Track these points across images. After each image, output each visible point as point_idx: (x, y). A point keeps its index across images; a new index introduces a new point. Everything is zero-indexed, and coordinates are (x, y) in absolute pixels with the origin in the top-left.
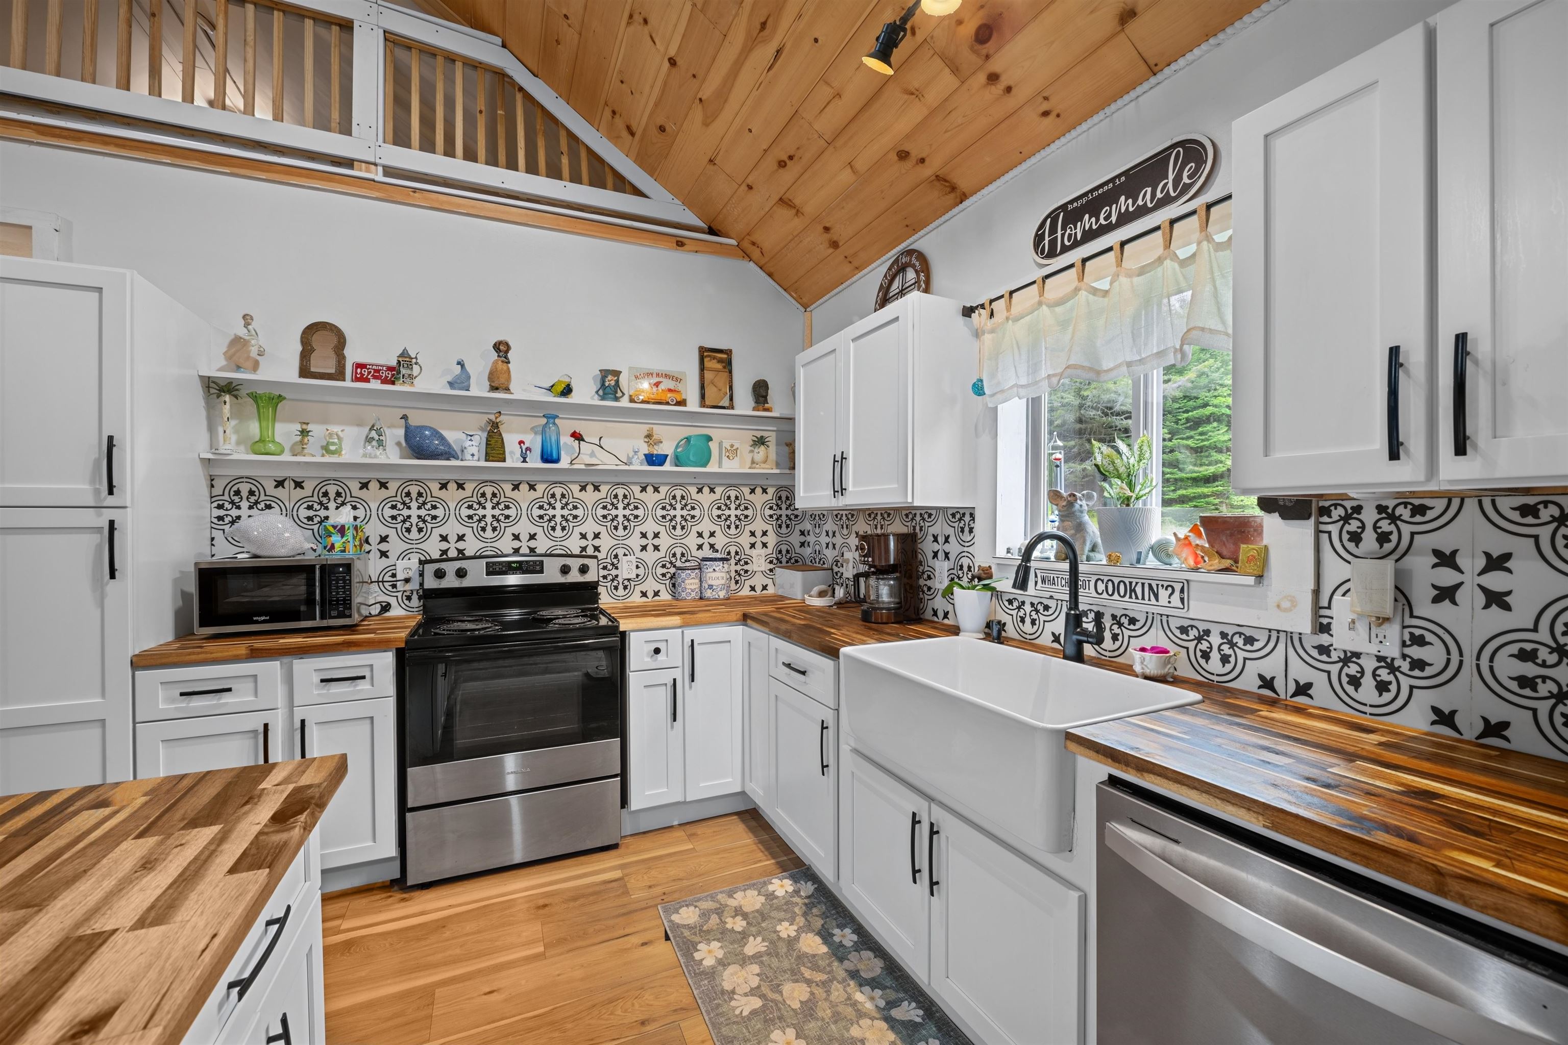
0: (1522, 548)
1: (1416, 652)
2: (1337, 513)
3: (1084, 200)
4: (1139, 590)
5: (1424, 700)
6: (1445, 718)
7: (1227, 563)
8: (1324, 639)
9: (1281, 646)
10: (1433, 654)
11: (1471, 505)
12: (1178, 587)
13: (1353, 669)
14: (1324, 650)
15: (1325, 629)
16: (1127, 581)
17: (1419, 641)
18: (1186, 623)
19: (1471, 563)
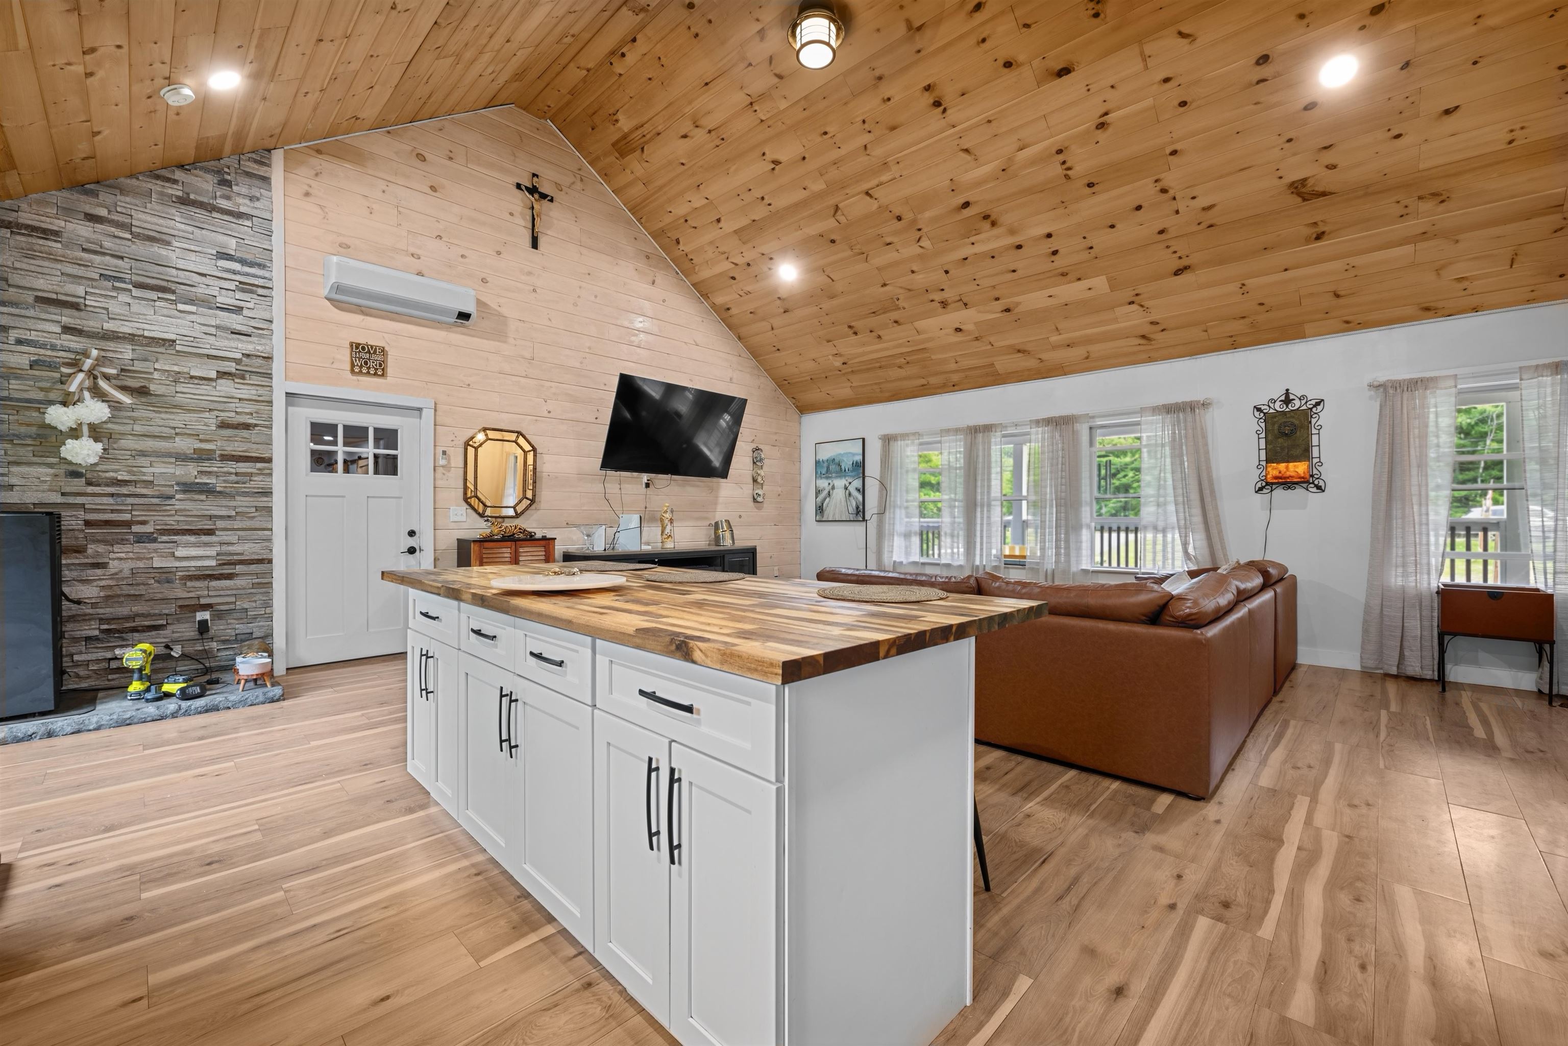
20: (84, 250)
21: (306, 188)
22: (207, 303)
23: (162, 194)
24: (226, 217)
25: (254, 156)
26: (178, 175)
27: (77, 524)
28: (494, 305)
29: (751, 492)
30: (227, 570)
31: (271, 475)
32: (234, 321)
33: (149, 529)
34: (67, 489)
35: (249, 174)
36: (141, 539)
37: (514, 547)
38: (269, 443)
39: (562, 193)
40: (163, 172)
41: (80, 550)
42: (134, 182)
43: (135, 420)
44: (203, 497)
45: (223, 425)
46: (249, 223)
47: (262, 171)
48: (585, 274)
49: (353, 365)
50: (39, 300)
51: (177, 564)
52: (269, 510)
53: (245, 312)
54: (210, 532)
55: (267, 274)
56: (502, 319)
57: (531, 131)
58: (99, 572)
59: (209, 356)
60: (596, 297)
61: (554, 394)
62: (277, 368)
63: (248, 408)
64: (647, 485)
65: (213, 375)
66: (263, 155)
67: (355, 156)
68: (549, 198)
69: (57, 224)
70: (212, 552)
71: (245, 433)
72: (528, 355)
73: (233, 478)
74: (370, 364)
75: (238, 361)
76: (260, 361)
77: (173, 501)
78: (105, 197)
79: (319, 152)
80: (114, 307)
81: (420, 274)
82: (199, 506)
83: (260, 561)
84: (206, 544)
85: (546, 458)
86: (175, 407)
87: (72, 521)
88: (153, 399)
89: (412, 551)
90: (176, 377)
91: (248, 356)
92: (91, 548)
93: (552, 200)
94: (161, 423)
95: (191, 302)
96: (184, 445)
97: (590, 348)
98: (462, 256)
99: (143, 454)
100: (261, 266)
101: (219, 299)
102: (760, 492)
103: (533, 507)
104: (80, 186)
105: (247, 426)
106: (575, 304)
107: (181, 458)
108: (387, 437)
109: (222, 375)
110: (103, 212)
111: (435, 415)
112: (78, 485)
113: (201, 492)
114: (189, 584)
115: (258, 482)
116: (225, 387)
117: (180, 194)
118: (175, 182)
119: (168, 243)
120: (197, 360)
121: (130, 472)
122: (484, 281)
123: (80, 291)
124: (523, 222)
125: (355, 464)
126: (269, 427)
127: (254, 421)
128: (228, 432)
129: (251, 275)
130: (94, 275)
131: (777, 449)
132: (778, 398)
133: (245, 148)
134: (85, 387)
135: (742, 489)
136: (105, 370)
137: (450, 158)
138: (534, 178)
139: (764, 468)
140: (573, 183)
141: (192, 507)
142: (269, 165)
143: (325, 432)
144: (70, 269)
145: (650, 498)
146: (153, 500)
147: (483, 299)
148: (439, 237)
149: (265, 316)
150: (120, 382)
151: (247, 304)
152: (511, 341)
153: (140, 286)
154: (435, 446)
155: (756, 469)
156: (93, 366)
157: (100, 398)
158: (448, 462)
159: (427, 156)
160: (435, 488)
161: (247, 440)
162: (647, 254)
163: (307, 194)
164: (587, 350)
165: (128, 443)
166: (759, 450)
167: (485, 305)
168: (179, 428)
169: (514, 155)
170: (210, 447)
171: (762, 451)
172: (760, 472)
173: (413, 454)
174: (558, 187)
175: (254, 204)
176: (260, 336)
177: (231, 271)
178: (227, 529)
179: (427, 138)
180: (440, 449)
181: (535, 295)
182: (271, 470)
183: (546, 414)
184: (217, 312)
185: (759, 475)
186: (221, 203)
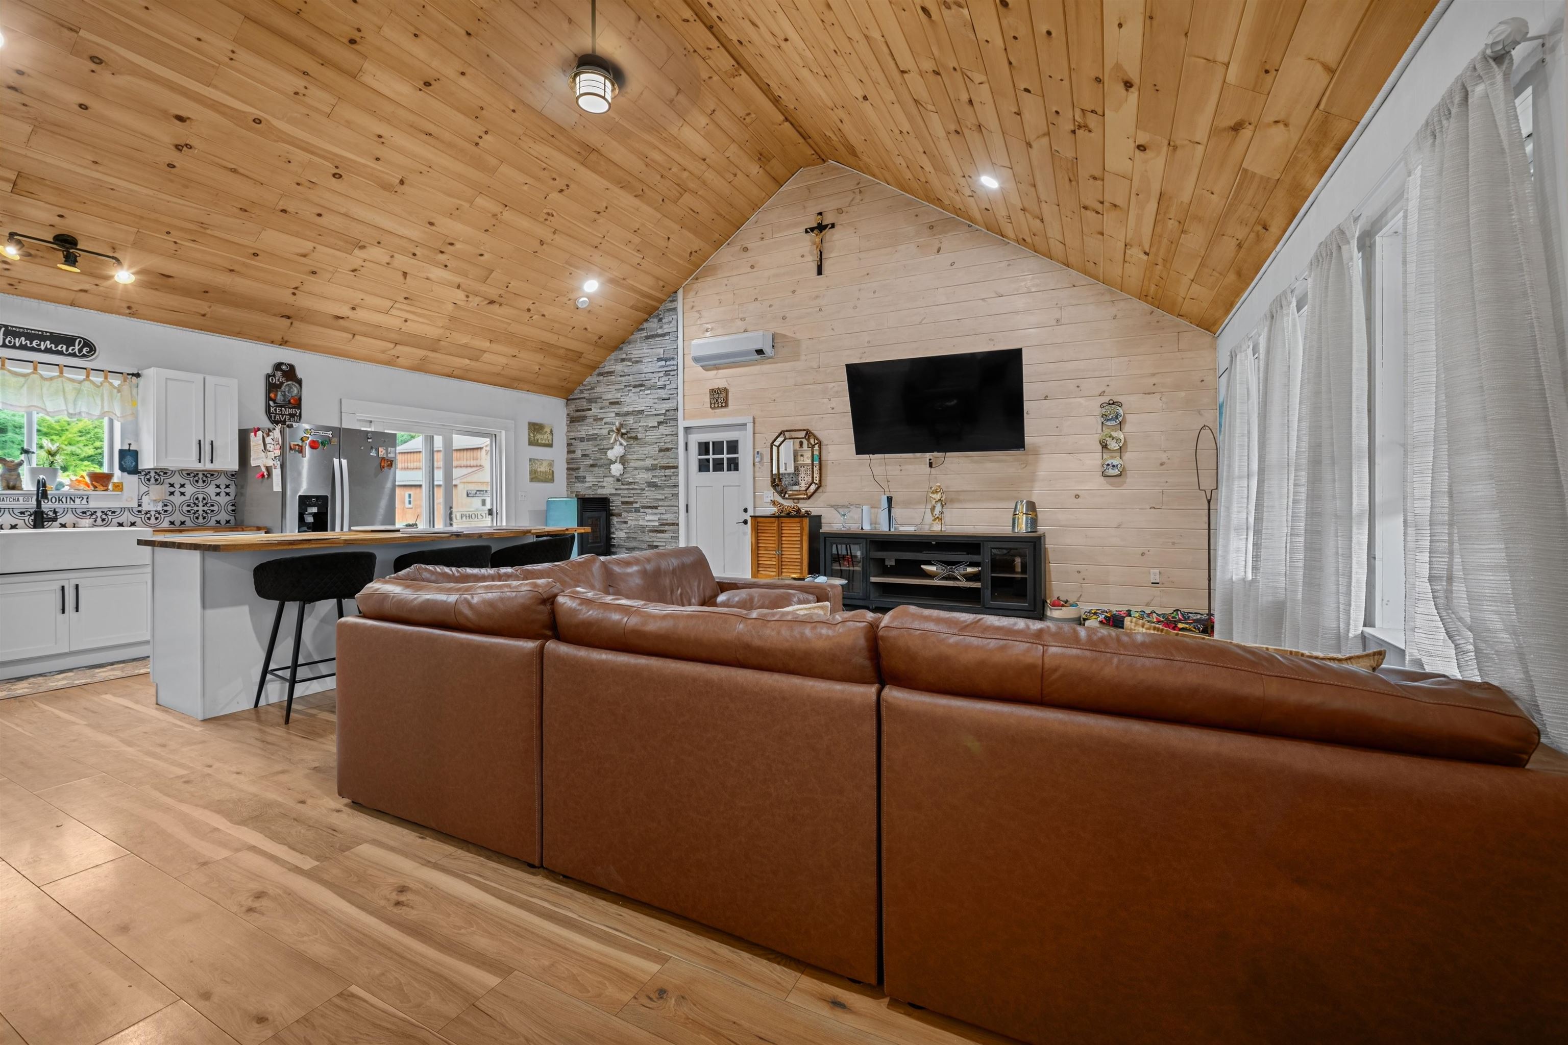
0: (187, 482)
1: (165, 508)
2: (143, 473)
3: (21, 330)
4: (64, 500)
5: (167, 519)
6: (172, 523)
7: (105, 488)
8: (140, 508)
9: (126, 512)
10: (169, 508)
11: (177, 473)
12: (85, 497)
13: (148, 515)
14: (139, 511)
15: (140, 505)
16: (57, 497)
17: (166, 505)
18: (85, 510)
19: (177, 486)
20: (621, 376)
21: (692, 304)
22: (654, 387)
23: (641, 338)
24: (660, 338)
25: (670, 299)
26: (645, 325)
27: (619, 503)
28: (790, 334)
29: (1099, 462)
30: (662, 528)
31: (678, 475)
32: (663, 393)
33: (637, 505)
34: (617, 487)
35: (669, 310)
36: (637, 510)
37: (778, 522)
38: (677, 458)
39: (843, 215)
40: (641, 327)
41: (620, 515)
42: (632, 336)
43: (634, 452)
44: (654, 489)
45: (661, 450)
46: (667, 337)
47: (672, 305)
48: (864, 275)
49: (711, 404)
50: (611, 403)
51: (647, 524)
52: (677, 495)
53: (668, 387)
54: (656, 508)
55: (675, 363)
56: (797, 342)
57: (817, 179)
58: (625, 525)
59: (656, 415)
60: (874, 292)
61: (837, 392)
62: (680, 414)
63: (668, 439)
64: (931, 465)
65: (656, 424)
66: (673, 296)
67: (712, 270)
68: (830, 226)
69: (613, 368)
70: (656, 518)
71: (668, 453)
72: (815, 365)
73: (664, 478)
74: (719, 400)
75: (665, 415)
76: (673, 412)
77: (644, 492)
78: (627, 348)
79: (697, 279)
80: (627, 399)
81: (745, 330)
82: (653, 494)
83: (673, 524)
84: (656, 514)
85: (830, 448)
86: (645, 443)
87: (616, 503)
88: (638, 441)
89: (745, 522)
90: (647, 429)
91: (668, 410)
92: (624, 514)
93: (833, 226)
94: (641, 452)
95: (649, 389)
96: (649, 462)
97: (869, 342)
98: (770, 306)
99: (636, 469)
100: (673, 359)
101: (658, 383)
102: (1116, 462)
103: (820, 490)
104: (618, 347)
105: (668, 450)
106: (855, 307)
107: (648, 469)
108: (733, 446)
109: (660, 423)
110: (624, 356)
111: (754, 427)
112: (619, 486)
113: (654, 487)
114: (650, 534)
115: (671, 482)
116: (663, 430)
117: (646, 334)
118: (643, 329)
119: (641, 362)
120: (652, 418)
121: (634, 478)
122: (784, 318)
123: (619, 395)
124: (811, 258)
125: (718, 466)
126: (677, 449)
127: (670, 446)
128: (662, 454)
129: (670, 365)
130: (623, 387)
131: (1158, 396)
132: (1158, 322)
133: (664, 297)
134: (616, 440)
135: (1080, 460)
136: (623, 431)
137: (762, 238)
138: (820, 217)
139: (1127, 428)
140: (852, 200)
141: (651, 495)
142: (676, 300)
143: (704, 448)
144: (617, 387)
145: (936, 478)
146: (639, 491)
147: (783, 332)
148: (756, 299)
149: (675, 386)
150: (629, 435)
151: (668, 382)
152: (803, 358)
153: (635, 386)
154: (754, 448)
155: (1106, 431)
156: (618, 430)
157: (621, 444)
158: (762, 459)
159: (749, 246)
160: (754, 478)
161: (668, 457)
162: (930, 224)
163: (693, 307)
164: (866, 345)
165: (632, 464)
166: (1113, 404)
167: (785, 336)
168: (647, 454)
169: (805, 207)
170: (656, 462)
171: (1120, 404)
172: (1114, 434)
173: (745, 456)
174: (840, 211)
175: (671, 325)
176: (673, 398)
177: (663, 367)
178: (662, 506)
179: (749, 233)
180: (757, 450)
181: (821, 313)
182: (678, 472)
183: (830, 411)
184: (659, 391)
185: (1113, 439)
186: (660, 331)
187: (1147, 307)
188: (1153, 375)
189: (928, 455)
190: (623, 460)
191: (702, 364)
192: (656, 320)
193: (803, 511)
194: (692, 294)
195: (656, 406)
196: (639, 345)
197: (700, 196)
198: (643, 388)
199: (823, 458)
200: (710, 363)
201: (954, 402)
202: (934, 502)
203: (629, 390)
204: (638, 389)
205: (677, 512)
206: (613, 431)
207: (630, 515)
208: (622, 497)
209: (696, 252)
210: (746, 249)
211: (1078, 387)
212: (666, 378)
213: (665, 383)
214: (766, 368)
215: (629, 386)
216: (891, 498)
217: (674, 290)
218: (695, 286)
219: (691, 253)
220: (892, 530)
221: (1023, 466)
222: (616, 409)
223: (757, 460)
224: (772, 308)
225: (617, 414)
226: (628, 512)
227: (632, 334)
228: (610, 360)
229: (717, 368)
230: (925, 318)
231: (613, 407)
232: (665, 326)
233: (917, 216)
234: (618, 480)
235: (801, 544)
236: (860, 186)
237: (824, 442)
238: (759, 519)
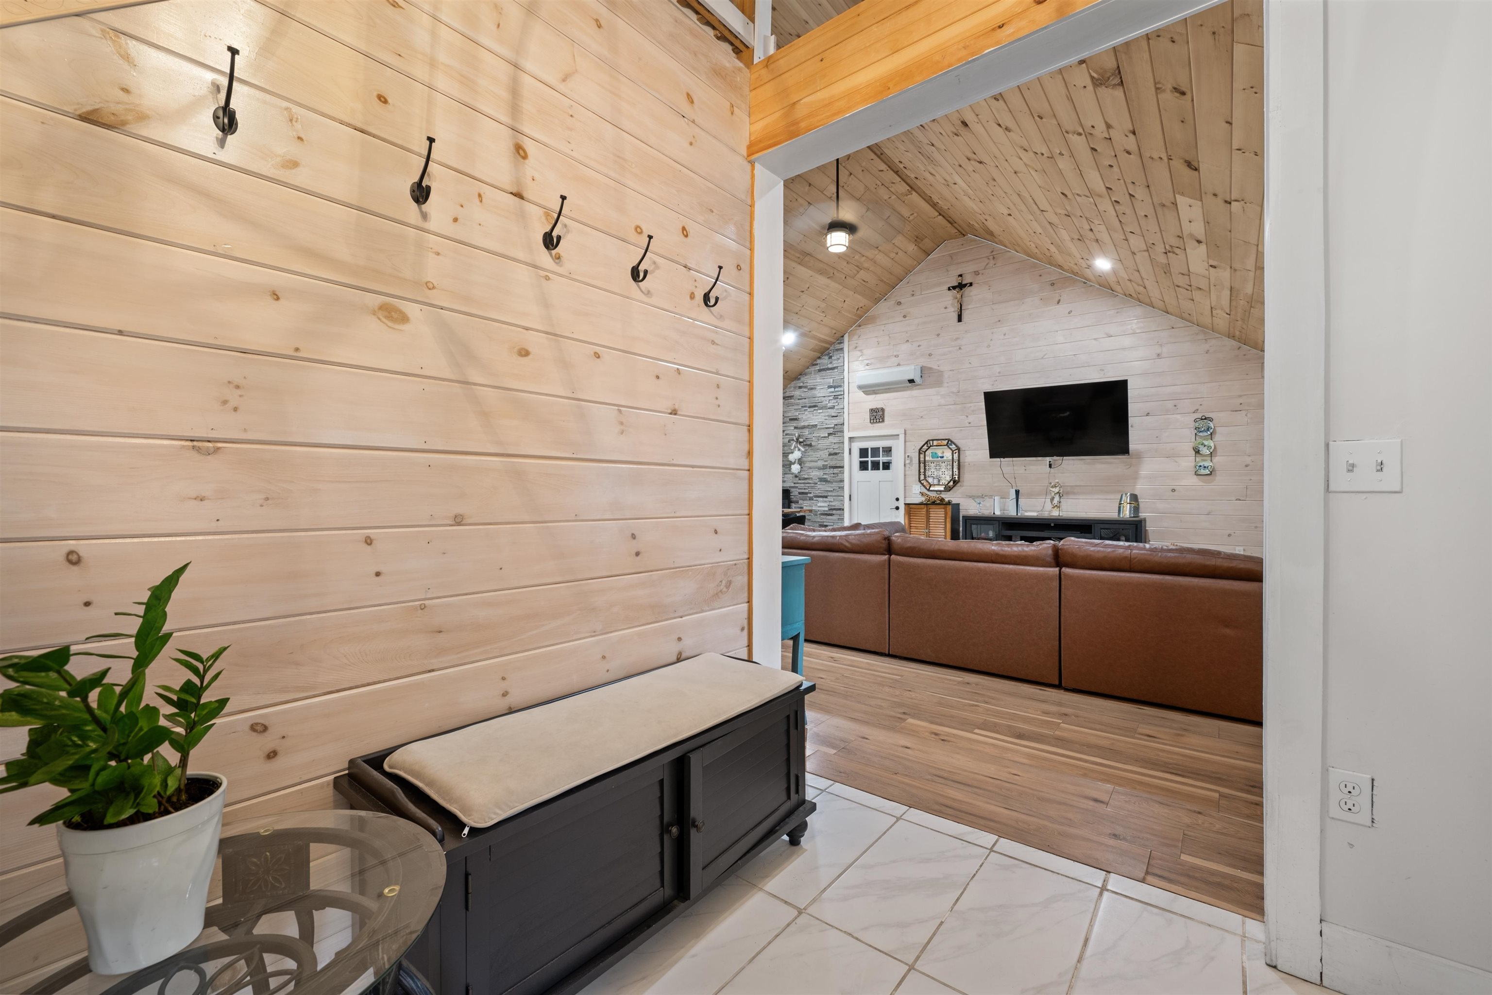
20: (799, 399)
21: (856, 345)
22: (825, 407)
23: (815, 371)
24: (830, 371)
25: (838, 342)
26: (819, 361)
27: (797, 493)
28: (935, 367)
29: (1193, 464)
30: (831, 512)
31: (843, 473)
32: (833, 412)
33: (811, 495)
34: (795, 482)
35: (837, 350)
36: (811, 499)
37: (925, 508)
38: (843, 460)
39: (979, 276)
40: (815, 363)
41: (797, 502)
42: (808, 370)
43: (809, 456)
44: (824, 483)
45: (830, 454)
46: (836, 370)
47: (840, 346)
48: (996, 322)
49: (870, 420)
50: (791, 420)
51: (818, 509)
52: (843, 488)
53: (836, 407)
54: (826, 497)
55: (842, 389)
56: (940, 373)
57: (959, 249)
59: (826, 428)
60: (1005, 335)
62: (846, 427)
63: (836, 446)
64: (1050, 466)
65: (827, 435)
66: (840, 339)
67: (872, 320)
68: (968, 285)
69: (793, 393)
70: (826, 504)
71: (835, 457)
72: (955, 390)
73: (832, 475)
74: (877, 417)
75: (834, 428)
76: (840, 426)
77: (817, 485)
78: (802, 379)
79: (860, 326)
80: (804, 417)
81: (899, 365)
82: (824, 487)
83: (840, 509)
84: (826, 502)
85: (967, 453)
86: (818, 449)
87: (794, 494)
88: (813, 448)
89: (897, 508)
90: (819, 438)
91: (836, 425)
92: (800, 502)
93: (971, 284)
94: (814, 456)
95: (821, 408)
96: (820, 464)
97: (999, 373)
98: (919, 346)
99: (810, 468)
100: (840, 386)
101: (828, 405)
102: (1207, 464)
104: (797, 378)
105: (836, 454)
106: (989, 346)
107: (819, 469)
108: (888, 452)
109: (829, 434)
110: (801, 384)
111: (905, 437)
112: (797, 480)
113: (824, 481)
114: (821, 517)
115: (838, 478)
116: (832, 439)
117: (819, 368)
118: (817, 364)
119: (816, 388)
120: (823, 430)
121: (808, 475)
123: (797, 414)
124: (953, 310)
125: (876, 466)
126: (843, 453)
127: (838, 452)
128: (831, 457)
129: (838, 391)
130: (800, 407)
131: (1244, 413)
132: (1244, 355)
133: (834, 341)
134: (795, 447)
135: (1176, 462)
136: (801, 440)
137: (913, 295)
138: (960, 278)
139: (1217, 438)
140: (987, 264)
141: (822, 487)
142: (843, 343)
143: (863, 452)
144: (796, 407)
145: (1054, 476)
146: (813, 485)
147: (929, 366)
148: (908, 341)
149: (842, 407)
150: (805, 443)
151: (837, 404)
152: (945, 385)
153: (810, 407)
154: (905, 453)
155: (1199, 440)
156: (797, 439)
157: (799, 450)
158: (911, 461)
159: (902, 301)
160: (905, 475)
161: (836, 459)
162: (1052, 282)
163: (856, 347)
164: (998, 375)
165: (807, 465)
166: (1205, 419)
167: (931, 368)
168: (820, 456)
169: (948, 271)
170: (826, 463)
171: (1211, 420)
172: (1206, 443)
173: (897, 459)
174: (977, 273)
175: (839, 361)
176: (840, 416)
177: (833, 392)
178: (831, 496)
179: (902, 291)
180: (907, 454)
181: (960, 351)
182: (844, 471)
183: (968, 425)
184: (829, 410)
185: (1205, 446)
186: (830, 366)
187: (1235, 343)
188: (1240, 396)
189: (1048, 459)
190: (800, 462)
191: (863, 390)
192: (827, 357)
193: (947, 500)
194: (856, 337)
195: (827, 421)
196: (814, 376)
197: (871, 271)
198: (817, 408)
199: (961, 460)
200: (869, 389)
201: (1068, 413)
202: (1053, 494)
203: (805, 410)
204: (812, 409)
205: (843, 501)
206: (793, 440)
207: (805, 502)
208: (799, 489)
209: (861, 307)
210: (899, 303)
211: (1175, 406)
212: (835, 401)
213: (834, 404)
214: (915, 392)
215: (805, 407)
216: (1019, 491)
217: (842, 335)
218: (858, 331)
219: (858, 309)
220: (1019, 514)
221: (1128, 467)
222: (795, 424)
223: (907, 462)
224: (921, 347)
225: (796, 428)
226: (804, 500)
227: (808, 368)
228: (791, 387)
229: (875, 392)
230: (1046, 354)
231: (792, 422)
232: (834, 362)
233: (1040, 276)
234: (796, 476)
235: (945, 525)
236: (994, 253)
237: (962, 448)
238: (911, 506)
